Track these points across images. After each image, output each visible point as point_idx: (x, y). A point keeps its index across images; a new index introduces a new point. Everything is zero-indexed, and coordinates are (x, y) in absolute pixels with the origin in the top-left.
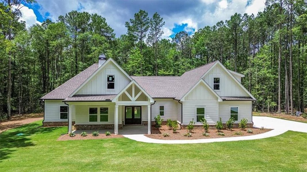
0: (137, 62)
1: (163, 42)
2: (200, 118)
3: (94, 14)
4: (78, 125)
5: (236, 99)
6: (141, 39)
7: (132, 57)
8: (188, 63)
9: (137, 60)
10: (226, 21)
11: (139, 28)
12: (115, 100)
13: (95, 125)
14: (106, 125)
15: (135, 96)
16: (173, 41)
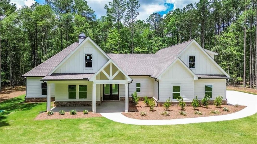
0: (114, 41)
1: (138, 22)
2: (176, 96)
4: (58, 102)
5: (211, 77)
6: (118, 20)
7: (111, 36)
8: (160, 41)
9: (115, 39)
10: (195, 3)
11: (117, 10)
12: (93, 79)
13: (74, 102)
14: (84, 102)
15: (113, 75)
16: (147, 21)
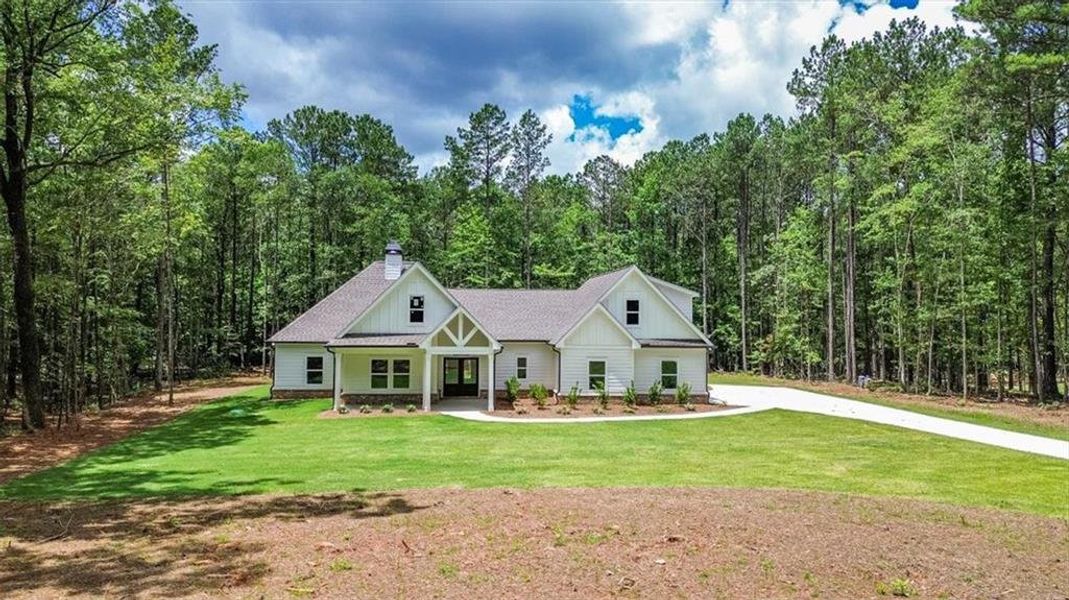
0: (472, 246)
1: (549, 184)
2: (595, 382)
3: (361, 115)
5: (673, 343)
7: (462, 231)
8: (615, 246)
9: (475, 240)
11: (483, 151)
12: (425, 344)
13: (383, 395)
14: (404, 395)
15: (464, 337)
16: (578, 181)
